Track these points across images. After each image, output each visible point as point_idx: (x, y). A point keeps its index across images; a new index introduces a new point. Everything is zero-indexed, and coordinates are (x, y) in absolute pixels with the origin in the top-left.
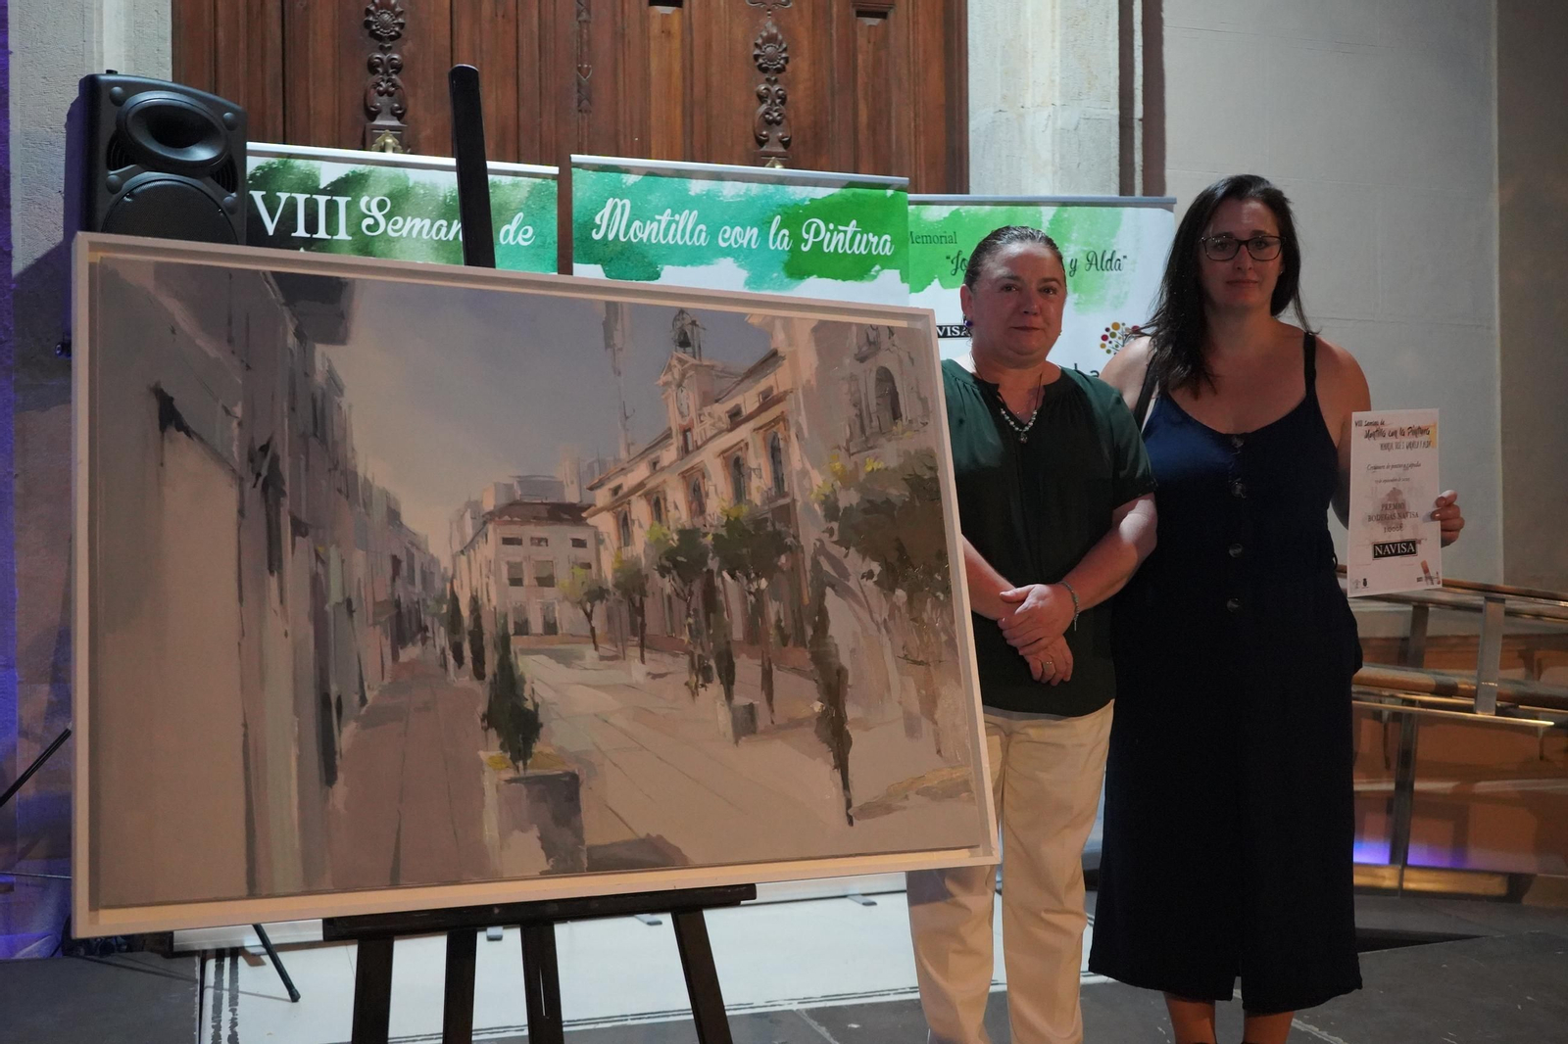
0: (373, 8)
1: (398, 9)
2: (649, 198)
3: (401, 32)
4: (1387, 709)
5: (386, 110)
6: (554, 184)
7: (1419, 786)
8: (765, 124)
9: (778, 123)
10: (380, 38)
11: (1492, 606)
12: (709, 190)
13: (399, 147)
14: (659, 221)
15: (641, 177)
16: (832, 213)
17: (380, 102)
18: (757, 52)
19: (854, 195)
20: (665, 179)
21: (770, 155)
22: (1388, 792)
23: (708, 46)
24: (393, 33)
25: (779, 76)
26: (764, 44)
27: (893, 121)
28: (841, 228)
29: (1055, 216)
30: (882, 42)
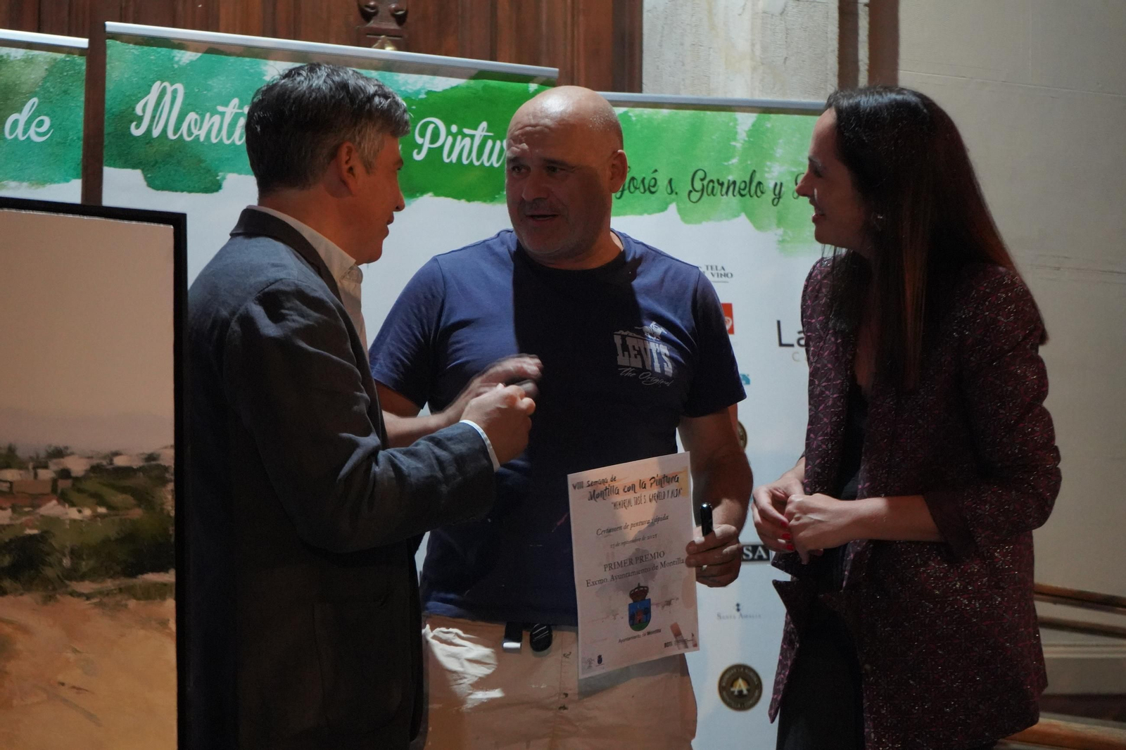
2: (210, 83)
6: (81, 61)
14: (222, 114)
15: (199, 54)
16: (454, 110)
19: (485, 88)
20: (232, 59)
21: (379, 32)
28: (466, 131)
29: (753, 125)
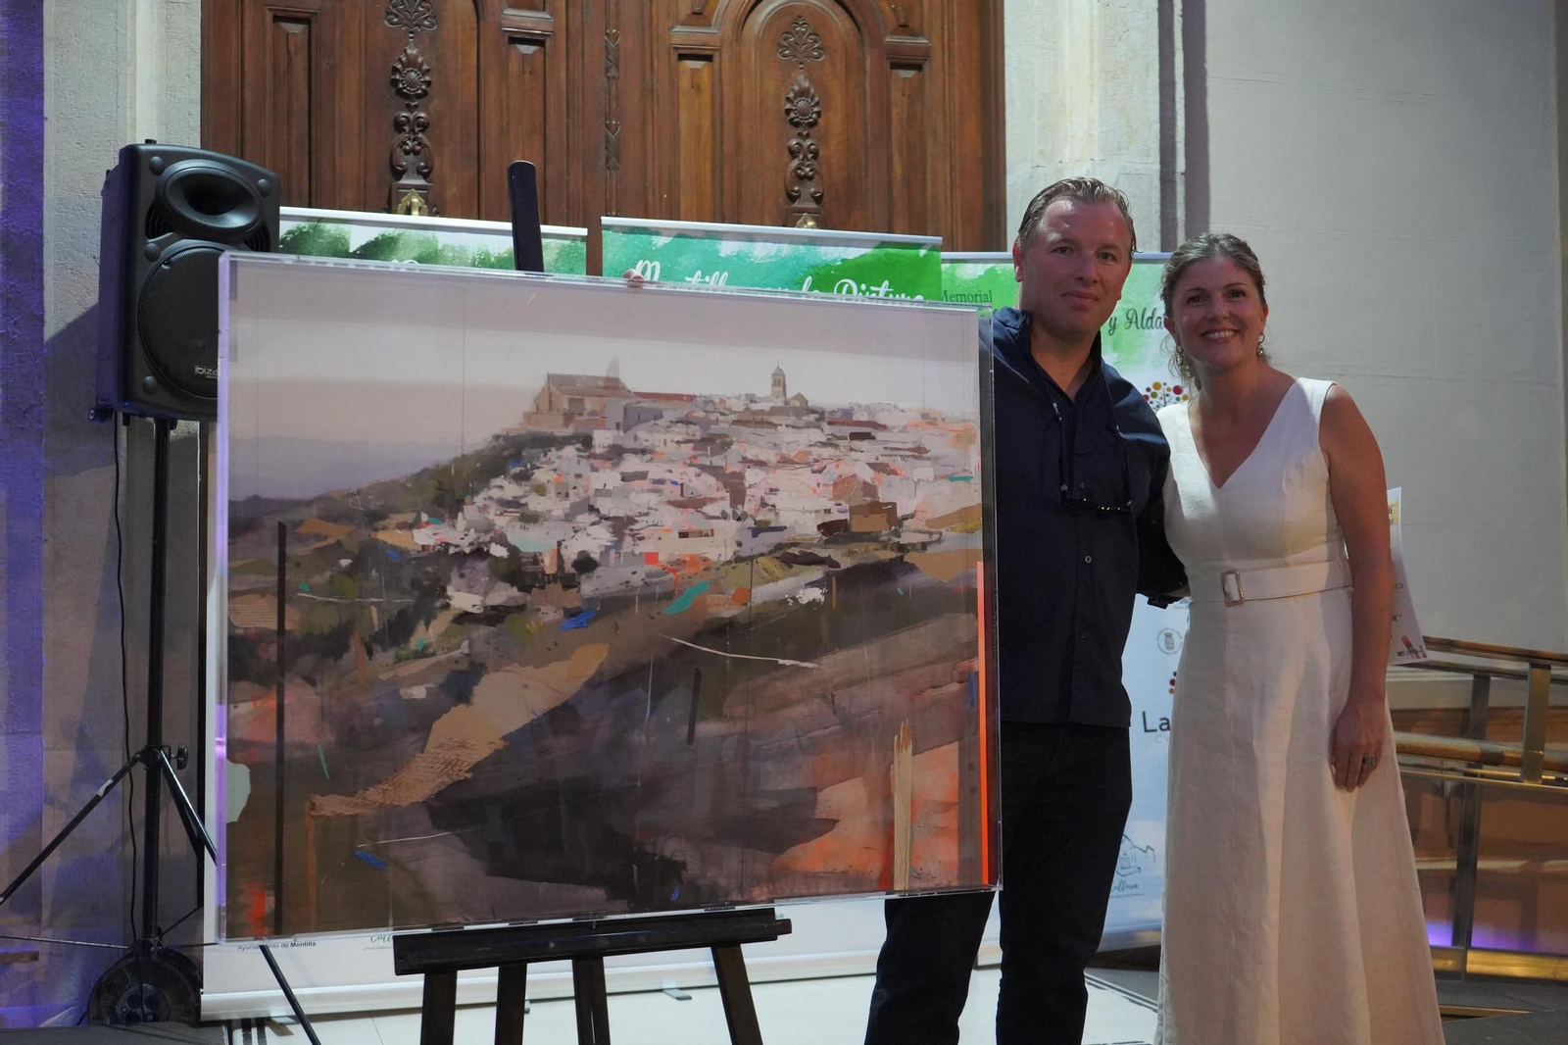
0: (399, 66)
1: (425, 67)
2: (680, 259)
3: (428, 90)
4: (1452, 779)
5: (412, 169)
6: (583, 246)
7: (1482, 864)
8: (797, 179)
9: (810, 178)
10: (406, 96)
11: (1538, 671)
12: (739, 251)
13: (426, 206)
15: (671, 239)
16: (863, 273)
17: (405, 161)
18: (788, 106)
19: (886, 254)
20: (695, 241)
21: (802, 211)
22: (1450, 871)
23: (738, 102)
24: (420, 92)
25: (813, 131)
26: (795, 98)
27: (929, 176)
28: (873, 288)
30: (917, 93)
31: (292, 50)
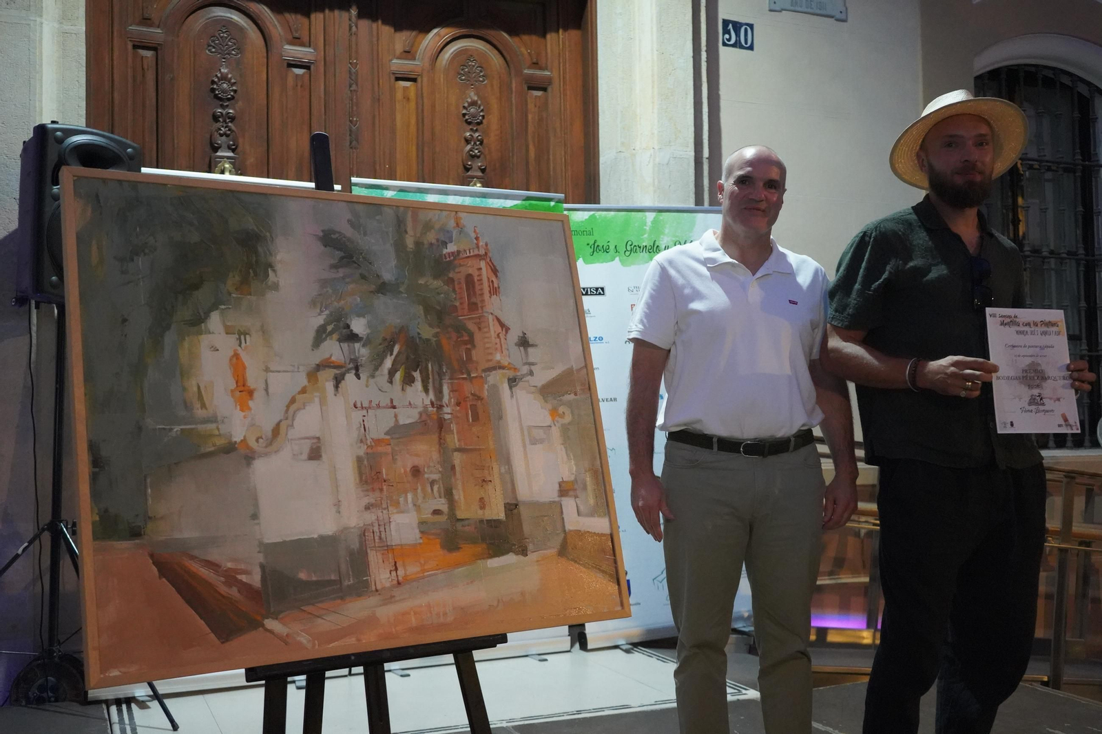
0: (216, 80)
1: (233, 81)
3: (235, 95)
4: (865, 528)
5: (225, 146)
8: (470, 157)
9: (478, 157)
10: (220, 99)
12: (438, 201)
13: (233, 170)
15: (395, 192)
17: (221, 140)
18: (464, 111)
19: (530, 204)
20: (412, 194)
21: (473, 177)
22: (865, 583)
23: (433, 106)
24: (229, 96)
25: (479, 127)
26: (469, 106)
27: (551, 157)
29: (654, 218)
30: (544, 106)
31: (145, 67)
